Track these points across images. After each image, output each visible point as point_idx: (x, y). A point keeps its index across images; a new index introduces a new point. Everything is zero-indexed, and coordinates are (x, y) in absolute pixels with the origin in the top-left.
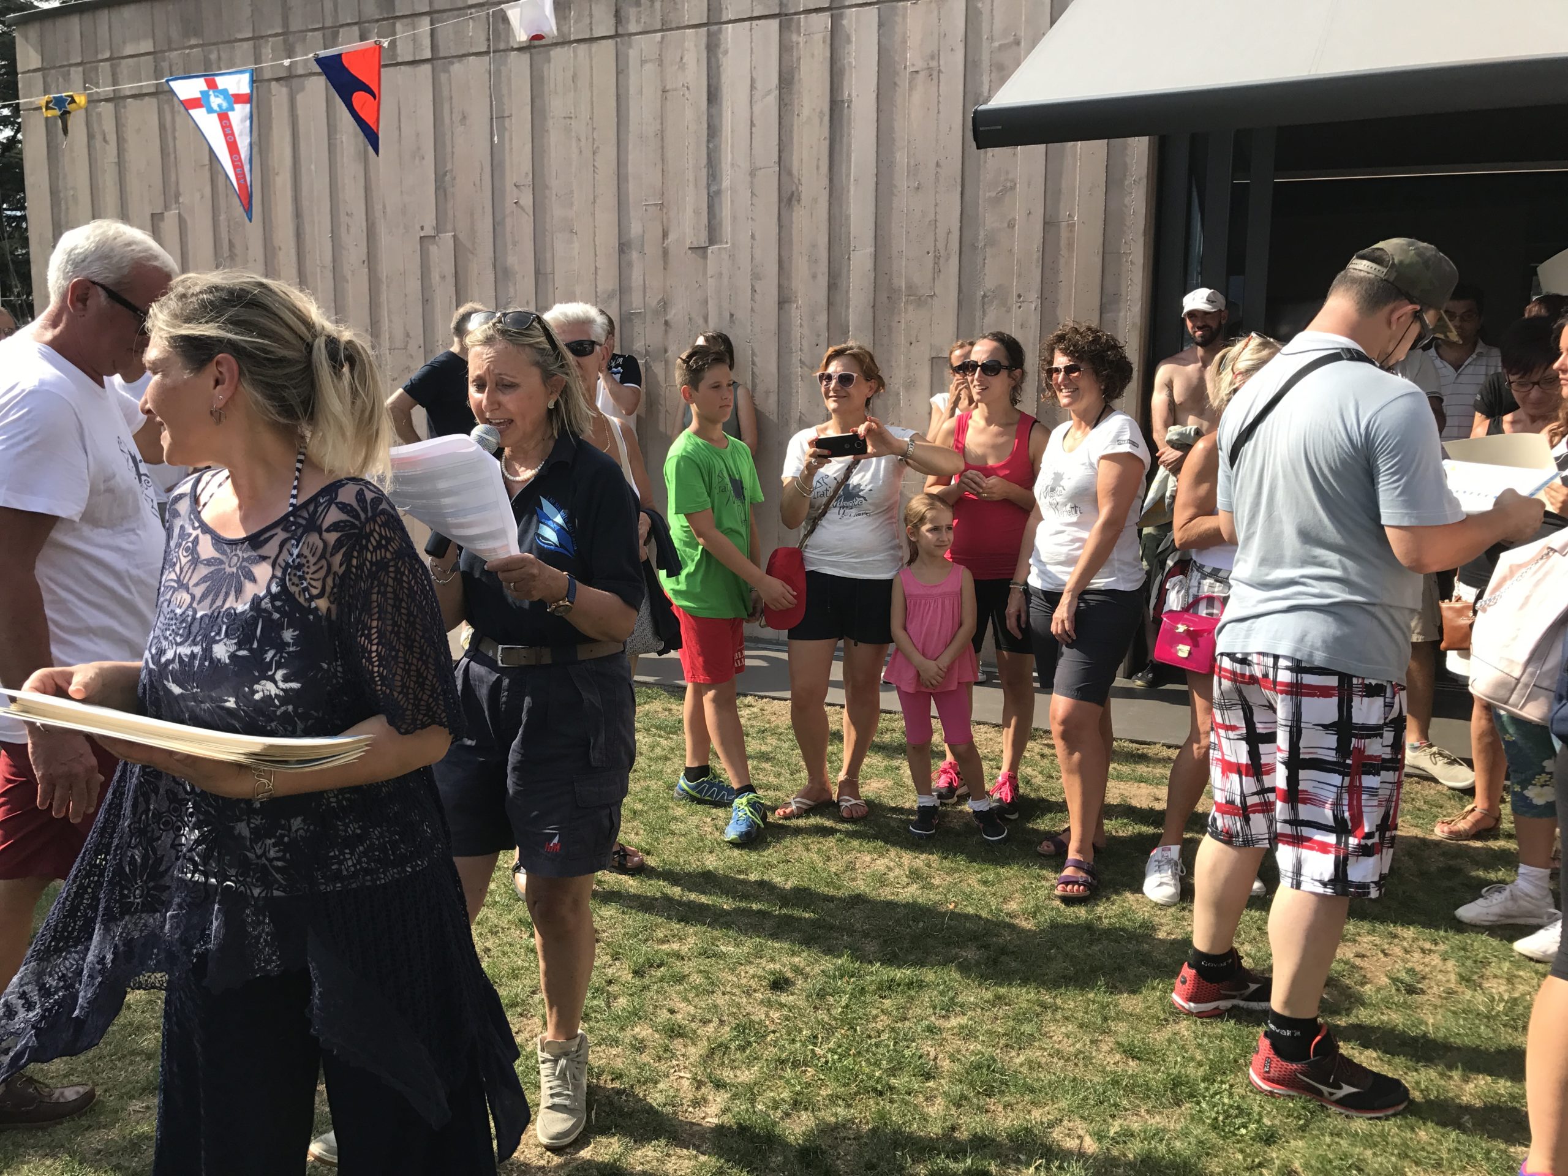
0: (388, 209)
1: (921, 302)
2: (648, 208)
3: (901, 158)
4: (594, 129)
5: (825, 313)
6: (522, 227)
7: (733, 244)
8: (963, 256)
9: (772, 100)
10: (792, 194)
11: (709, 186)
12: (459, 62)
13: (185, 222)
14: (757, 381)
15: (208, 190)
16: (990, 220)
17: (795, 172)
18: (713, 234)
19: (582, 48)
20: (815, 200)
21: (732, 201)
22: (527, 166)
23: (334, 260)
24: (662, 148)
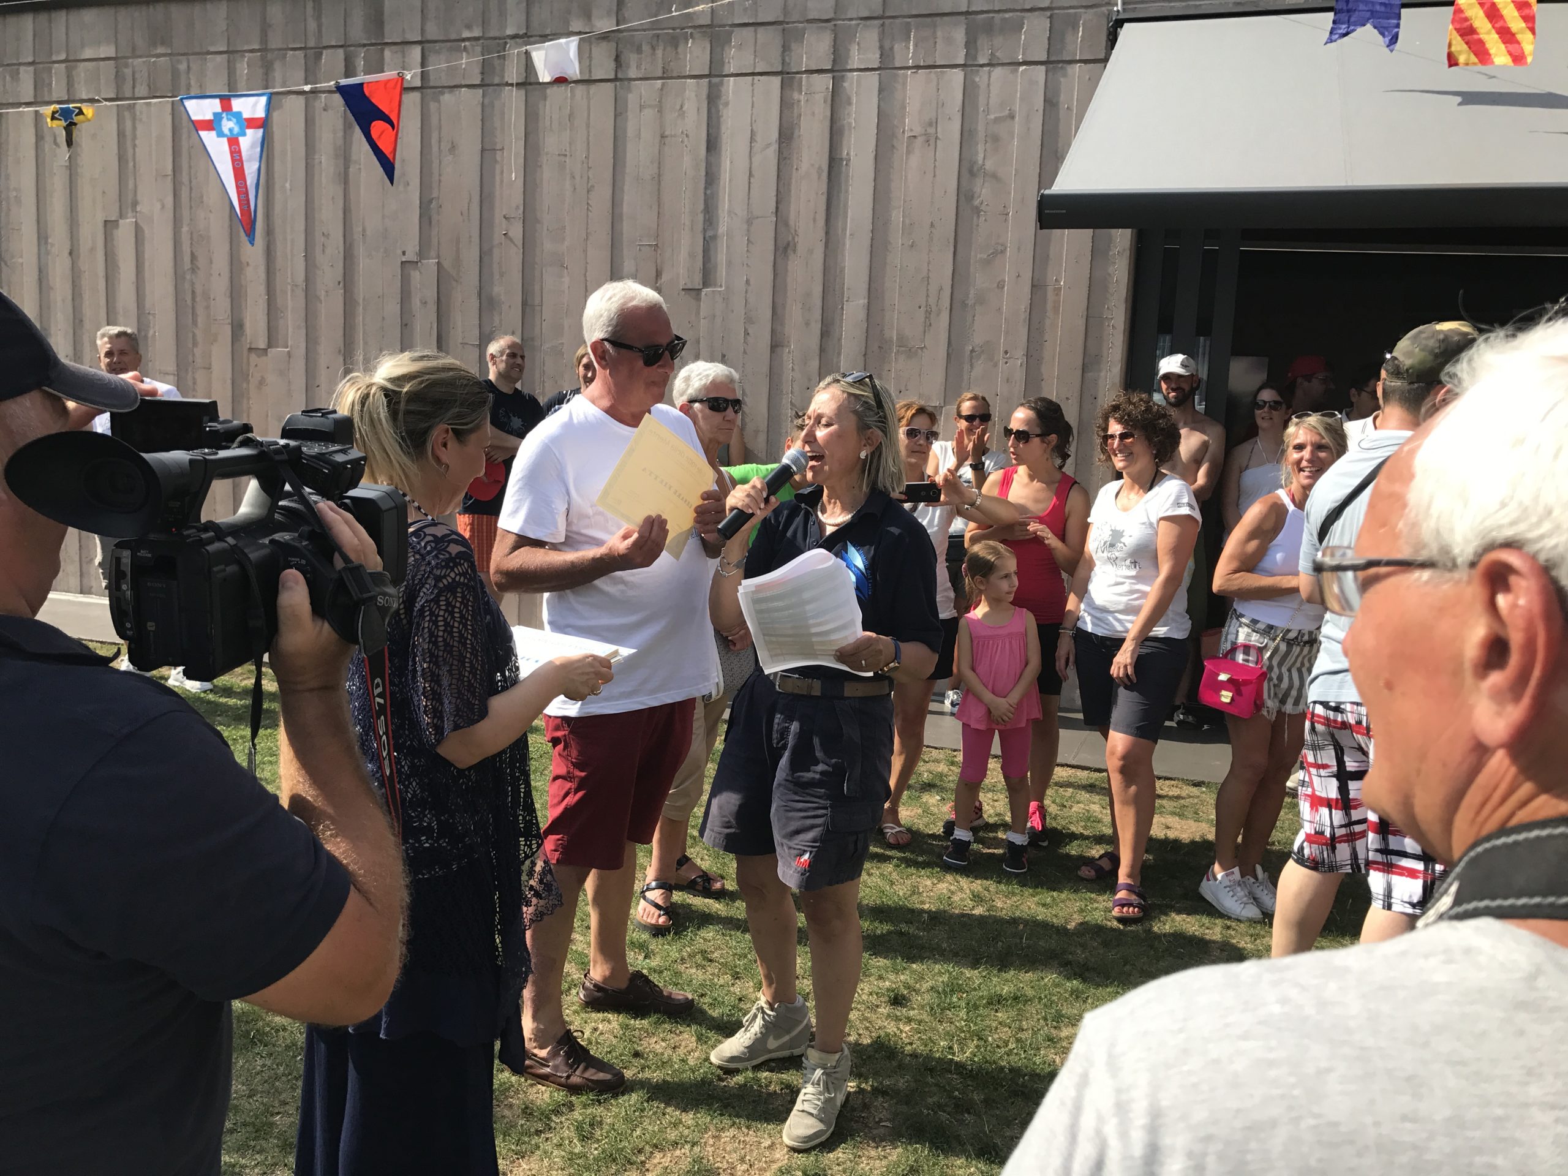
0: (368, 233)
1: (911, 353)
2: (643, 248)
3: (897, 217)
4: (589, 168)
5: (817, 358)
6: (511, 259)
7: (727, 287)
8: (953, 312)
9: (772, 153)
10: (788, 244)
11: (705, 230)
12: (450, 92)
13: (143, 231)
14: (747, 420)
15: (169, 200)
16: (980, 280)
17: (792, 223)
18: (708, 277)
19: (580, 89)
20: (811, 251)
21: (727, 247)
22: (517, 198)
23: (307, 279)
24: (659, 190)
